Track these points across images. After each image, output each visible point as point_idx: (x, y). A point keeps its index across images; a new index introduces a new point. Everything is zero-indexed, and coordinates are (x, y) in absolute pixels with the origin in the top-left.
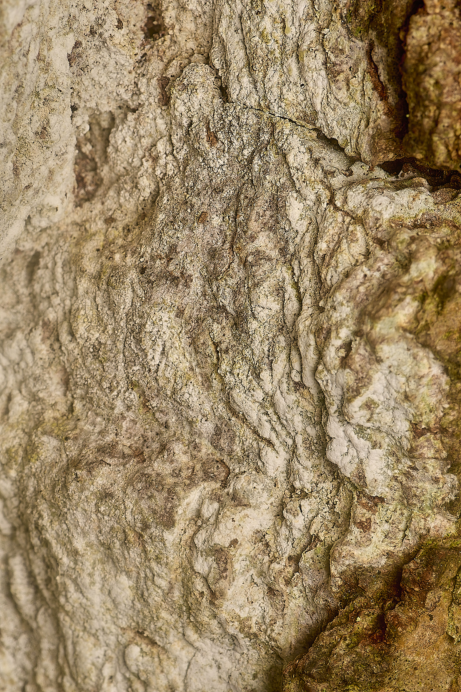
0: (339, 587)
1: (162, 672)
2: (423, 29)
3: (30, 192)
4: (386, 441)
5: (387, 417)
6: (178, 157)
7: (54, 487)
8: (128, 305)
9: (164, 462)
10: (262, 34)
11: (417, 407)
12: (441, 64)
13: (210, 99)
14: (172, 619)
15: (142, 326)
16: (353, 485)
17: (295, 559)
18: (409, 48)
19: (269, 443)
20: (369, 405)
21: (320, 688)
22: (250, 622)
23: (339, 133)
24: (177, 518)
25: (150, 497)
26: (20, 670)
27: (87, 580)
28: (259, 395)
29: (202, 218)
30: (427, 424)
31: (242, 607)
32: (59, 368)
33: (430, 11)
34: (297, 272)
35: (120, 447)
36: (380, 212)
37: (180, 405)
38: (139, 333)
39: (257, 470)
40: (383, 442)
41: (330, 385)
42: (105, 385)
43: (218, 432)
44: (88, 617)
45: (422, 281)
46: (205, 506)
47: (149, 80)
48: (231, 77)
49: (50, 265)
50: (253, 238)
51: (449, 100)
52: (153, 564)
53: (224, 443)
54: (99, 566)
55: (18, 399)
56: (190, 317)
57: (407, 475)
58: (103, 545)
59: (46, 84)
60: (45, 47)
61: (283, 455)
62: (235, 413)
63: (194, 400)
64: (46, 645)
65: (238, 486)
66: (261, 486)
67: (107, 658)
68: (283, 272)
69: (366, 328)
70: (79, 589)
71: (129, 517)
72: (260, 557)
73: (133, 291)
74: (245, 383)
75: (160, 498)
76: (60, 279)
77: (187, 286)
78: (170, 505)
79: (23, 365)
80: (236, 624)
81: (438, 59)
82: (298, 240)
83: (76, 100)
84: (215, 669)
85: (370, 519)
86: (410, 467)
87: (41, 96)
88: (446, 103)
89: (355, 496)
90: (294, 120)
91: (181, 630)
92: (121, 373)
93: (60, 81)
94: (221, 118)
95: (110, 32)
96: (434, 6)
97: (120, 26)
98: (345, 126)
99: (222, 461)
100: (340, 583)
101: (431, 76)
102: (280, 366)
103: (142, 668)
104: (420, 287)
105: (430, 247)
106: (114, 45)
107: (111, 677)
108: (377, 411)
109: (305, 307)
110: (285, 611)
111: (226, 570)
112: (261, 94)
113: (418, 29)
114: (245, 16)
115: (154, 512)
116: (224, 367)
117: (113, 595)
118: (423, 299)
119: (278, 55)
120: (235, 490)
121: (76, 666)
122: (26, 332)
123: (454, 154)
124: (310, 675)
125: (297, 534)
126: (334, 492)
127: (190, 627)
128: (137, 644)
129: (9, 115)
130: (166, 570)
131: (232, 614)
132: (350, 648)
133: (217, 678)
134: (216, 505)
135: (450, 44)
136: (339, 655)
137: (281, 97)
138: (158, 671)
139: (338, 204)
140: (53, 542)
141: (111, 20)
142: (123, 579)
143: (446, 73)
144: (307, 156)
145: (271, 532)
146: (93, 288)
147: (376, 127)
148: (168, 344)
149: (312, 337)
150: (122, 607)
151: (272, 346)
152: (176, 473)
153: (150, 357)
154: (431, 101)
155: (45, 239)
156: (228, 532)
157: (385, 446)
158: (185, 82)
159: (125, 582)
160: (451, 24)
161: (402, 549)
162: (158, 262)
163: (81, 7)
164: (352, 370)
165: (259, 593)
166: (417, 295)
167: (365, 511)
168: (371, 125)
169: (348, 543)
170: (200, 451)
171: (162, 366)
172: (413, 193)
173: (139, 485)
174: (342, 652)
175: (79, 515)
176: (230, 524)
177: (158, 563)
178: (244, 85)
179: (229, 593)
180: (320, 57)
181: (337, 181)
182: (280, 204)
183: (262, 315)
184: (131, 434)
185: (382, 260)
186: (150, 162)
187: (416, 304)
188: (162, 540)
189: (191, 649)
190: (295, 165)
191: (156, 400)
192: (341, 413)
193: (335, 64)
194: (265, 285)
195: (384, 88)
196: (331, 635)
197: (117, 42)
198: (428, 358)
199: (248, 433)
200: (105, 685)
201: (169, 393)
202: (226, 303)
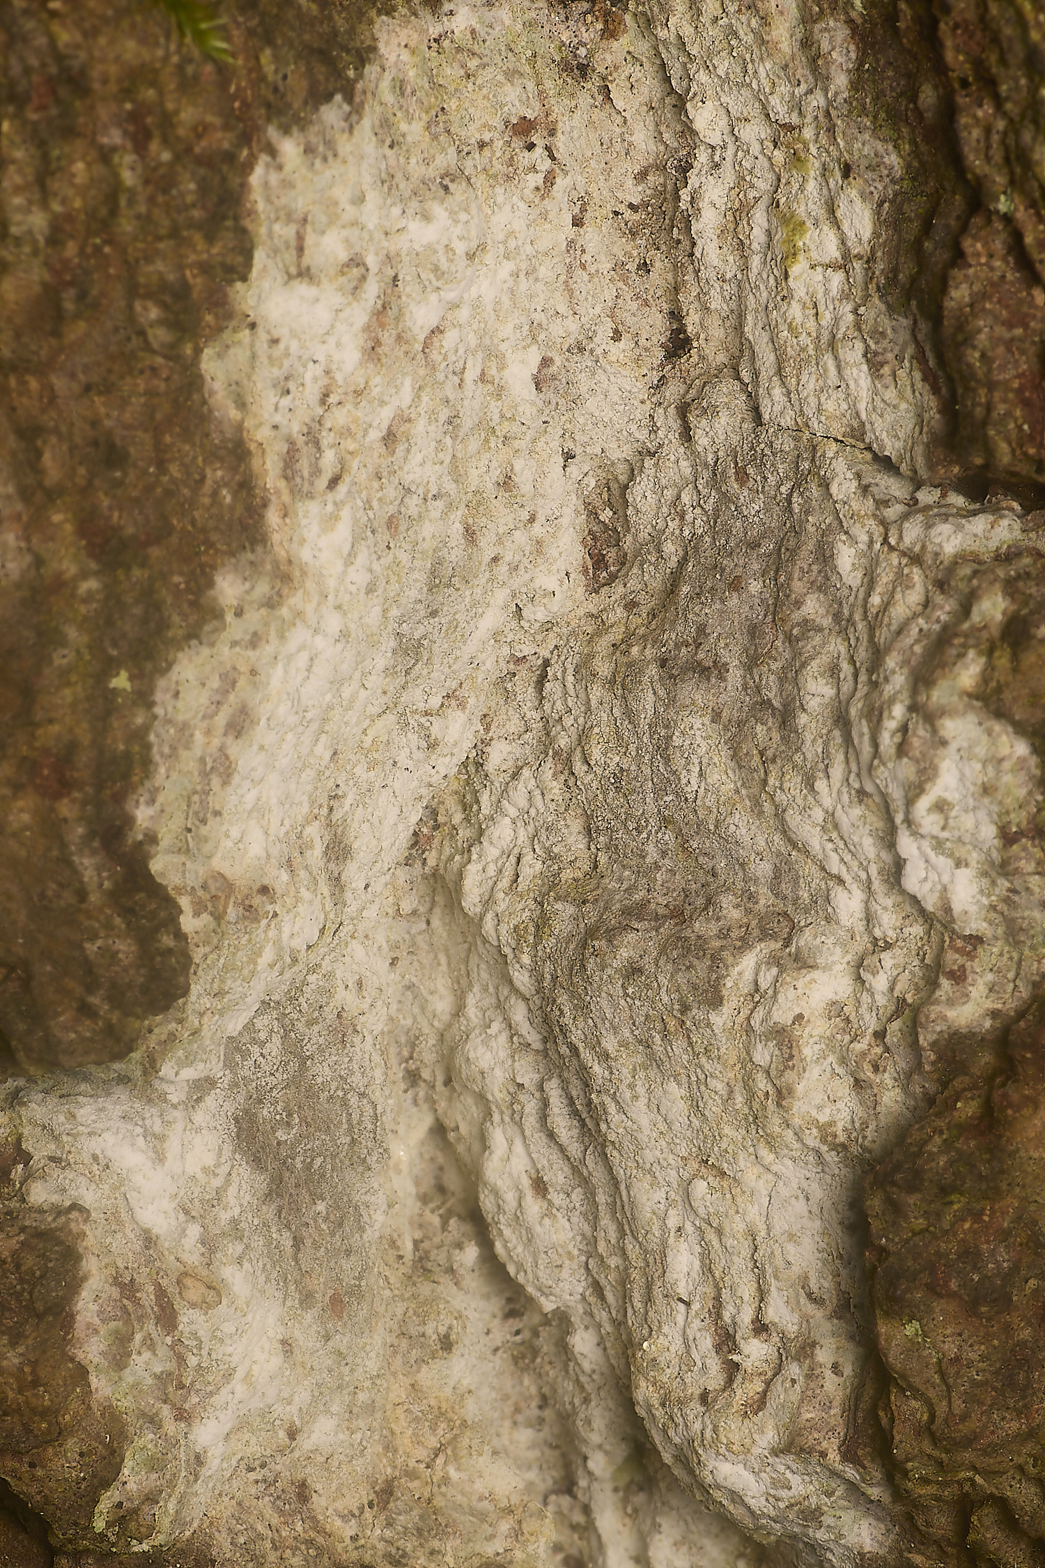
0: (933, 1063)
1: (737, 1212)
2: (964, 286)
3: (503, 568)
4: (974, 857)
5: (968, 822)
6: (706, 507)
7: (572, 969)
8: (650, 712)
9: (708, 920)
10: (790, 325)
11: (1000, 803)
12: (986, 330)
13: (738, 424)
14: (738, 1135)
15: (669, 738)
16: (943, 925)
17: (880, 1035)
18: (946, 313)
19: (841, 881)
20: (941, 807)
21: (911, 1201)
22: (834, 1129)
23: (891, 448)
24: (725, 992)
25: (688, 968)
26: (579, 1238)
27: (628, 1094)
28: (818, 815)
29: (736, 585)
30: (1018, 825)
31: (820, 1108)
32: (580, 811)
33: (972, 261)
34: (853, 642)
35: (653, 906)
36: (940, 545)
37: (727, 841)
38: (667, 749)
39: (828, 919)
40: (969, 859)
41: (890, 785)
42: (631, 826)
43: (777, 875)
44: (639, 1148)
45: (985, 627)
46: (762, 974)
47: (665, 409)
48: (761, 391)
49: (559, 675)
50: (798, 604)
51: (1001, 377)
52: (703, 1060)
53: (785, 888)
54: (642, 1074)
55: (528, 858)
56: (730, 721)
57: (1007, 900)
58: (640, 1042)
59: (502, 416)
60: (493, 365)
61: (858, 895)
62: (794, 845)
63: (743, 833)
64: (602, 1198)
65: (802, 943)
66: (832, 940)
67: (670, 1203)
68: (837, 646)
69: (922, 698)
70: (621, 1110)
71: (666, 999)
72: (839, 1037)
73: (655, 693)
74: (799, 801)
75: (702, 967)
76: (572, 692)
77: (722, 678)
78: (715, 976)
79: (533, 812)
80: (815, 1131)
81: (981, 323)
82: (852, 599)
83: (569, 444)
84: (802, 1201)
85: (963, 966)
86: (1009, 890)
87: (498, 433)
88: (998, 382)
89: (947, 939)
90: (840, 438)
91: (751, 1150)
92: (651, 808)
93: (520, 409)
94: (752, 448)
95: (603, 347)
96: (978, 255)
97: (617, 336)
98: (896, 436)
99: (785, 913)
100: (933, 1057)
101: (974, 347)
102: (837, 772)
103: (711, 1211)
104: (985, 635)
105: (995, 580)
106: (610, 363)
107: (679, 1229)
108: (953, 813)
109: (860, 686)
110: (878, 1109)
111: (791, 1057)
112: (797, 408)
113: (957, 287)
114: (771, 306)
115: (695, 987)
116: (771, 781)
117: (663, 1112)
118: (990, 653)
119: (812, 352)
120: (798, 948)
121: (634, 1219)
122: (534, 768)
123: (1018, 452)
124: (894, 1184)
125: (881, 1000)
126: (926, 938)
127: (762, 1145)
128: (702, 1177)
129: (441, 455)
130: (719, 1067)
131: (807, 1118)
132: (948, 1145)
133: (806, 1214)
134: (774, 971)
135: (999, 302)
136: (931, 1153)
137: (819, 410)
138: (732, 1212)
139: (893, 541)
140: (581, 1046)
141: (606, 329)
142: (672, 1086)
143: (995, 341)
144: (855, 483)
145: (851, 1002)
146: (608, 697)
147: (930, 432)
148: (705, 761)
149: (864, 722)
150: (676, 1126)
151: (826, 745)
152: (724, 934)
153: (684, 781)
154: (978, 381)
155: (552, 641)
156: (789, 1004)
157: (973, 863)
158: (704, 404)
159: (675, 1091)
160: (1003, 277)
161: (1013, 1005)
162: (683, 650)
163: (552, 312)
164: (910, 758)
165: (843, 1088)
166: (983, 647)
167: (957, 956)
168: (925, 429)
169: (937, 1002)
170: (757, 903)
171: (702, 791)
172: (991, 518)
173: (675, 953)
174: (935, 1150)
175: (604, 1003)
176: (791, 993)
177: (709, 1057)
178: (776, 399)
179: (800, 1089)
180: (859, 346)
181: (892, 512)
182: (828, 554)
183: (813, 704)
184: (668, 888)
185: (942, 608)
186: (677, 521)
187: (983, 660)
188: (709, 1025)
189: (770, 1177)
190: (841, 497)
191: (697, 838)
192: (908, 822)
193: (876, 354)
194: (814, 664)
195: (935, 377)
196: (922, 1128)
197: (614, 359)
198: (1007, 734)
199: (815, 870)
200: (671, 1241)
201: (712, 827)
202: (771, 695)
